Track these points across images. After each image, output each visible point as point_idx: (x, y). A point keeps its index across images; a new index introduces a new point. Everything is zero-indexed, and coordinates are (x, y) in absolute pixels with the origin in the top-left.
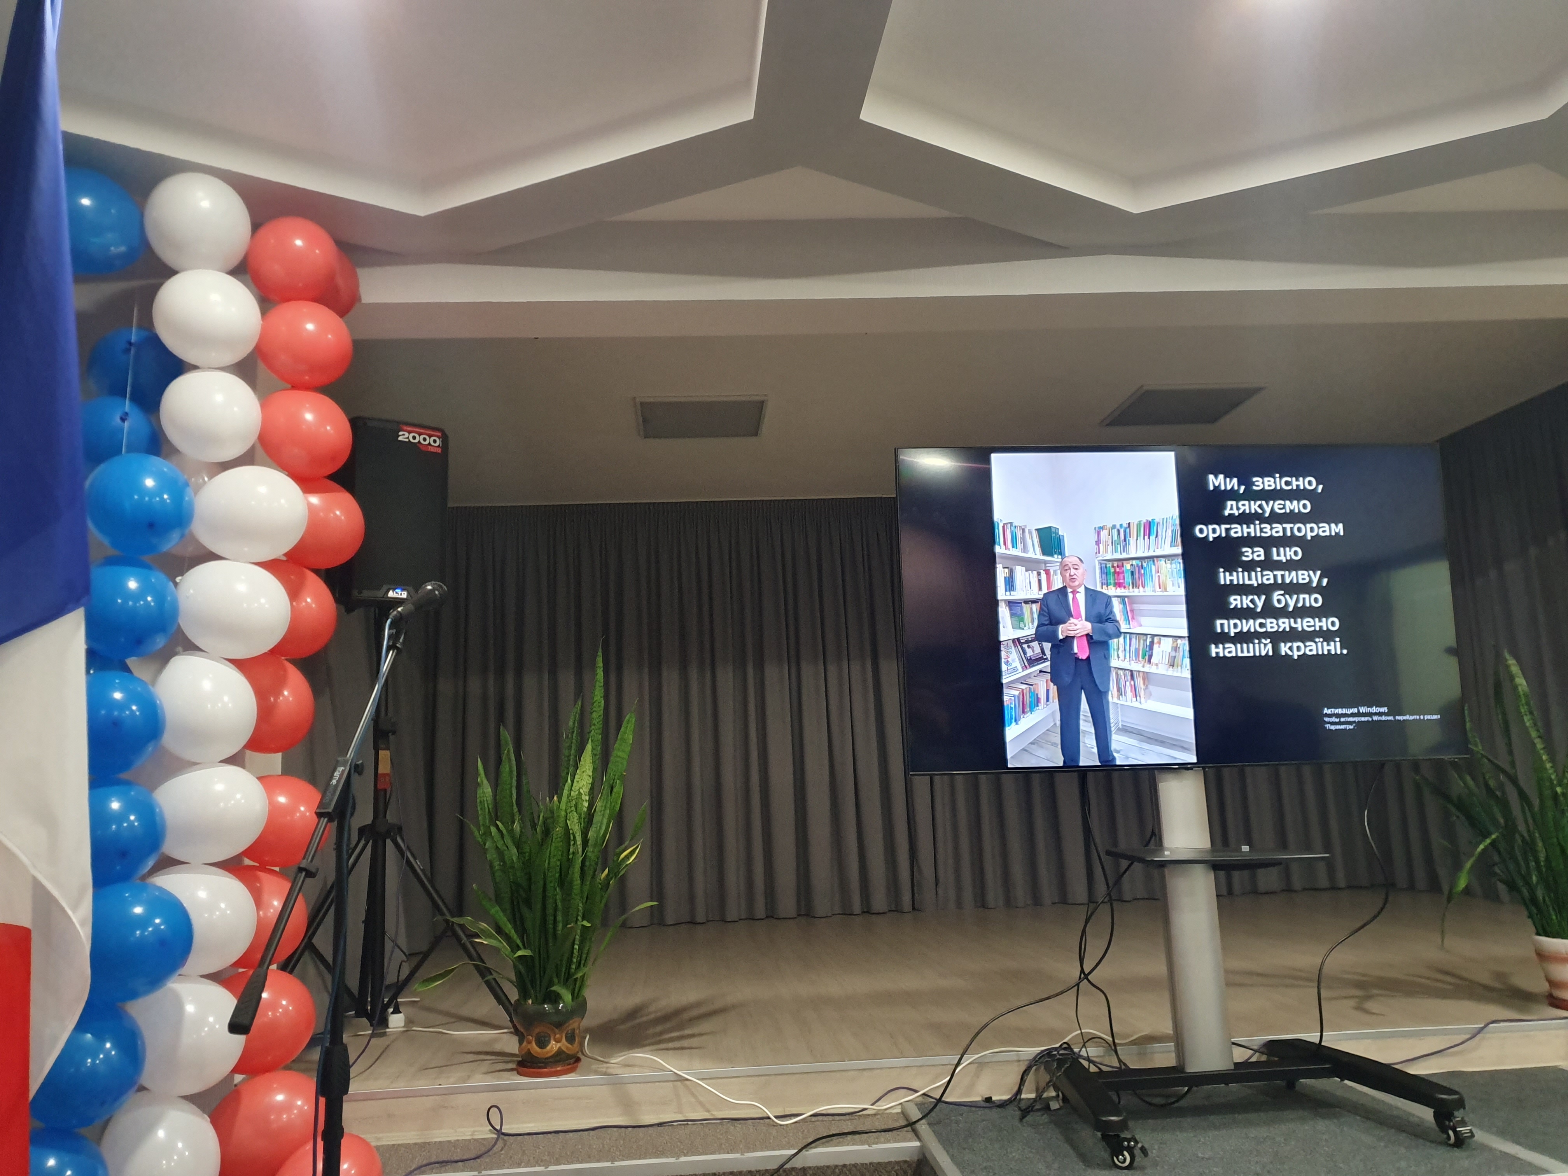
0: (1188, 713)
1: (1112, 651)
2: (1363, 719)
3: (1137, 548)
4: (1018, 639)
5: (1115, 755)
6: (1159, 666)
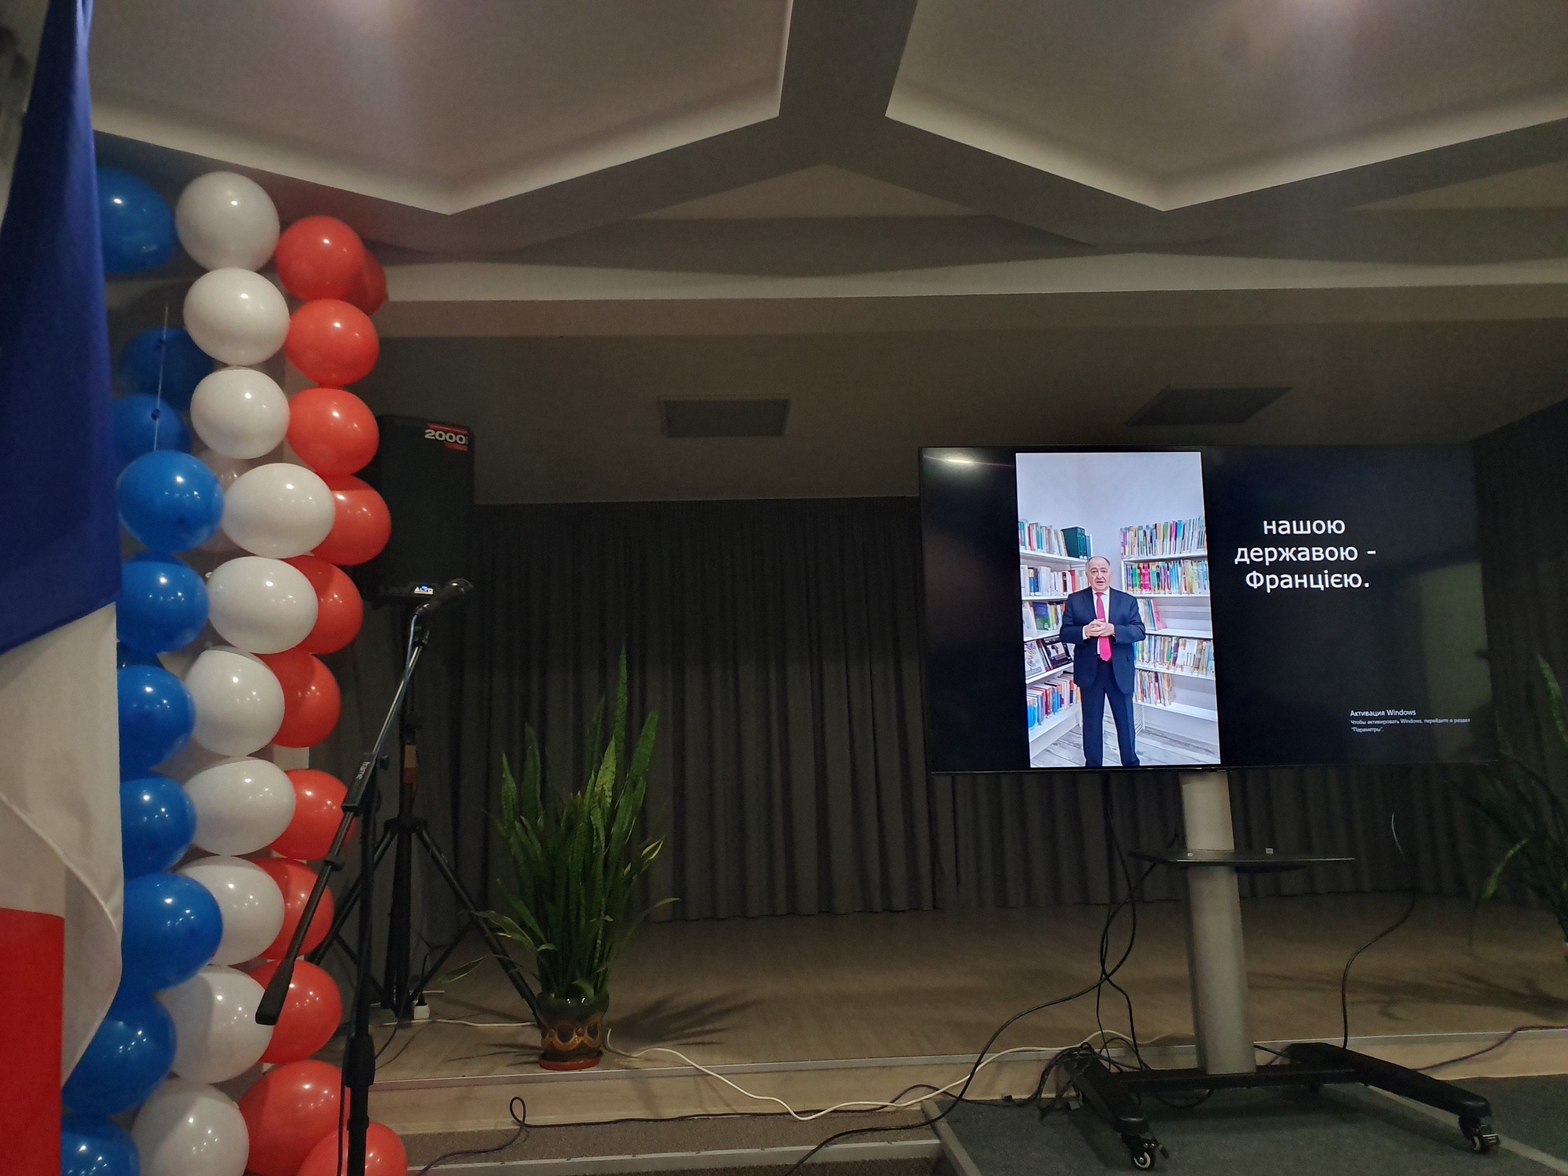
0: (1213, 716)
1: (1136, 653)
2: (1391, 722)
3: (1164, 550)
4: (1042, 640)
5: (1138, 756)
6: (1184, 667)
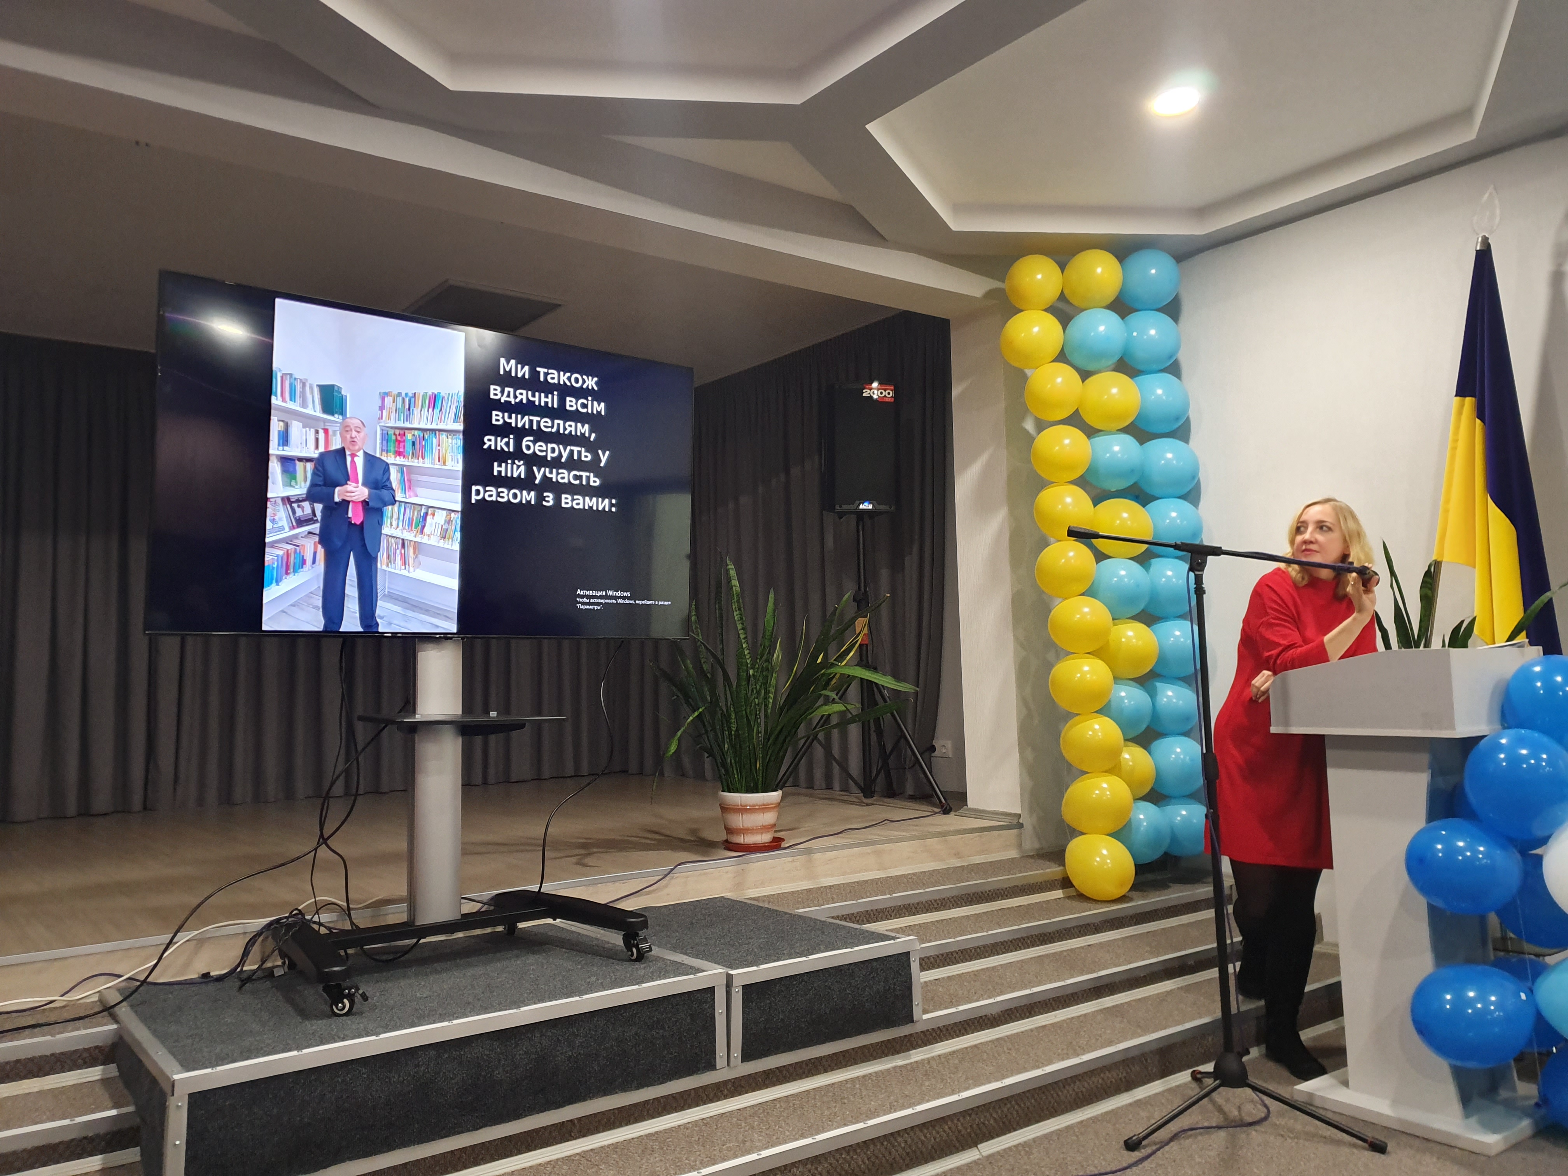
0: (454, 584)
1: (385, 519)
2: (609, 601)
3: (421, 419)
4: (288, 497)
5: (378, 620)
6: (431, 536)
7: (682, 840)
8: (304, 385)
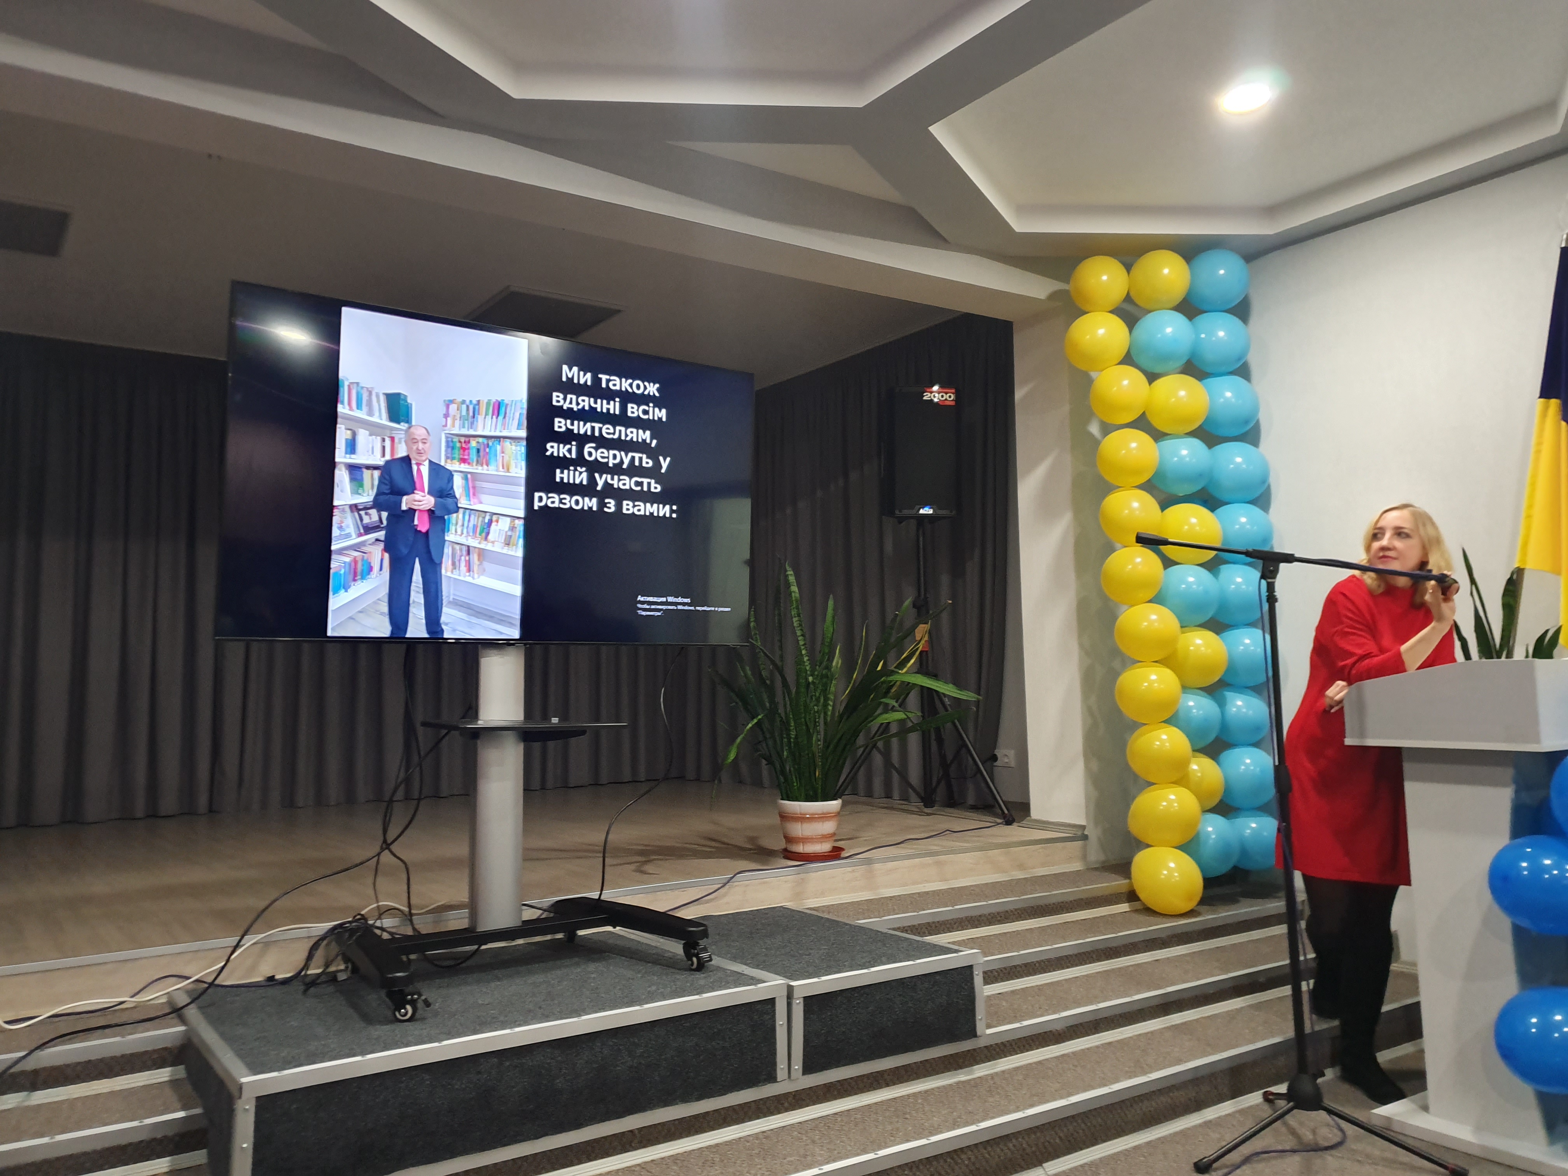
0: (517, 590)
2: (670, 607)
3: (486, 426)
4: (356, 506)
5: (444, 627)
6: (495, 543)
7: (742, 849)
8: (370, 393)
